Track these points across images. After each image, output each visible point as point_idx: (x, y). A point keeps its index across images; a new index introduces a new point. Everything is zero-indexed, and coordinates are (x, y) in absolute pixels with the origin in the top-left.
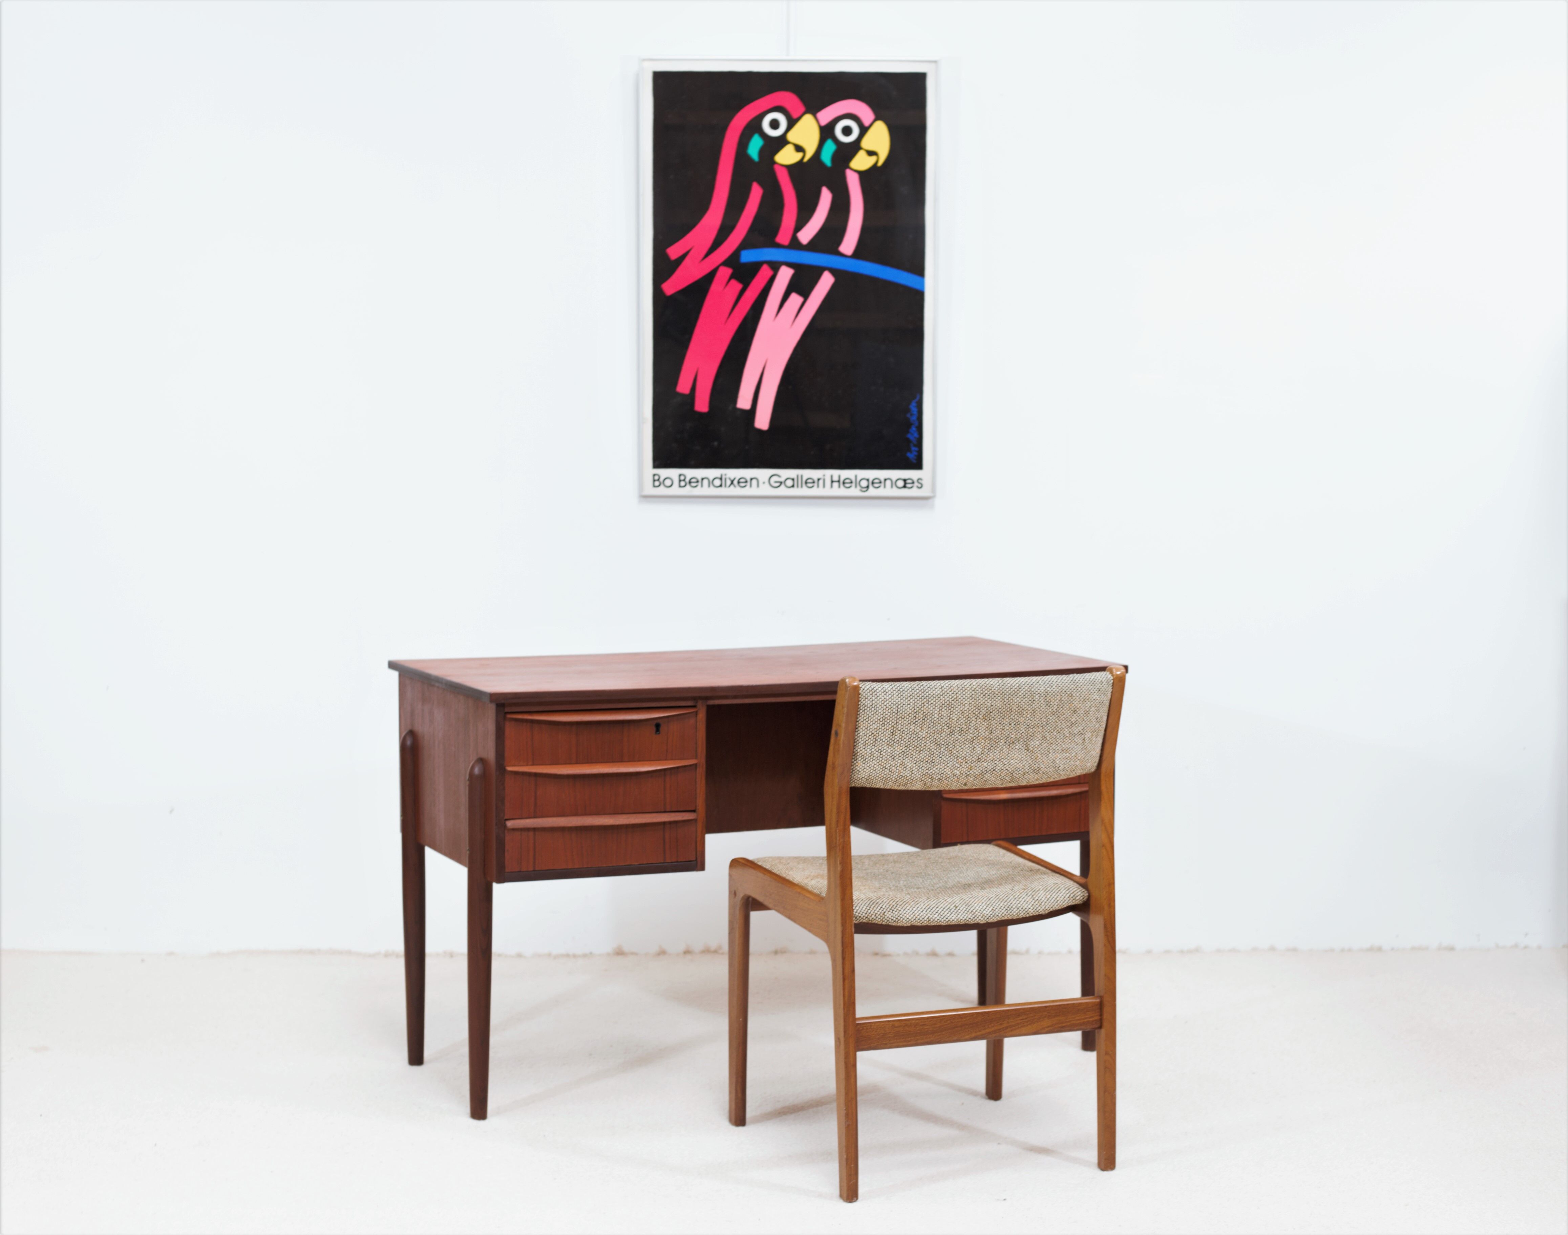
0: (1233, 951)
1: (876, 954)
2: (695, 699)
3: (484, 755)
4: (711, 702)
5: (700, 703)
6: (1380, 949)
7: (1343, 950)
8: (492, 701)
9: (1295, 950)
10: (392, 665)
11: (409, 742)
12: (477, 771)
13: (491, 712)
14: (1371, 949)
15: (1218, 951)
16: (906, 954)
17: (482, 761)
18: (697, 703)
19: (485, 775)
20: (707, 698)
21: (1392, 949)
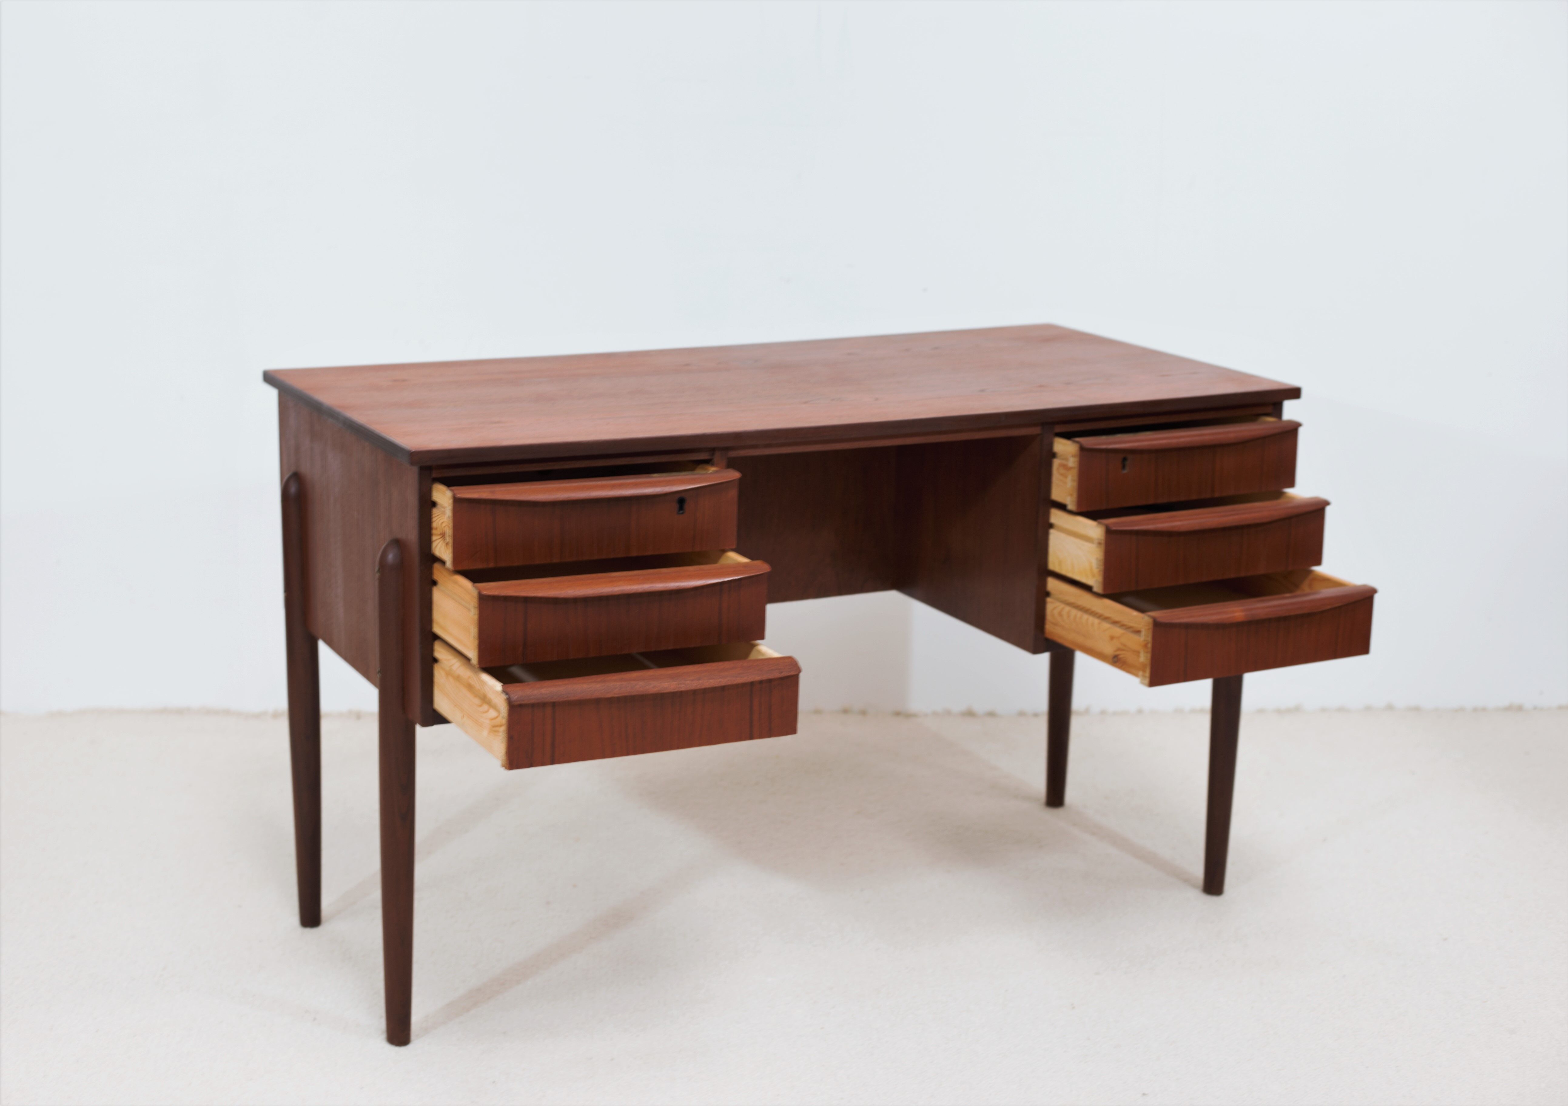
0: (1341, 710)
1: (898, 714)
2: (713, 450)
3: (401, 535)
4: (733, 454)
5: (717, 456)
6: (1520, 708)
7: (1475, 710)
8: (412, 463)
9: (1417, 709)
10: (269, 378)
11: (293, 489)
12: (390, 557)
13: (412, 475)
14: (1509, 708)
15: (1324, 710)
16: (935, 714)
17: (398, 543)
18: (713, 454)
19: (402, 566)
20: (727, 449)
21: (1535, 708)
